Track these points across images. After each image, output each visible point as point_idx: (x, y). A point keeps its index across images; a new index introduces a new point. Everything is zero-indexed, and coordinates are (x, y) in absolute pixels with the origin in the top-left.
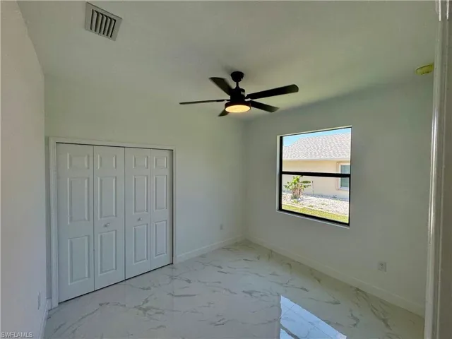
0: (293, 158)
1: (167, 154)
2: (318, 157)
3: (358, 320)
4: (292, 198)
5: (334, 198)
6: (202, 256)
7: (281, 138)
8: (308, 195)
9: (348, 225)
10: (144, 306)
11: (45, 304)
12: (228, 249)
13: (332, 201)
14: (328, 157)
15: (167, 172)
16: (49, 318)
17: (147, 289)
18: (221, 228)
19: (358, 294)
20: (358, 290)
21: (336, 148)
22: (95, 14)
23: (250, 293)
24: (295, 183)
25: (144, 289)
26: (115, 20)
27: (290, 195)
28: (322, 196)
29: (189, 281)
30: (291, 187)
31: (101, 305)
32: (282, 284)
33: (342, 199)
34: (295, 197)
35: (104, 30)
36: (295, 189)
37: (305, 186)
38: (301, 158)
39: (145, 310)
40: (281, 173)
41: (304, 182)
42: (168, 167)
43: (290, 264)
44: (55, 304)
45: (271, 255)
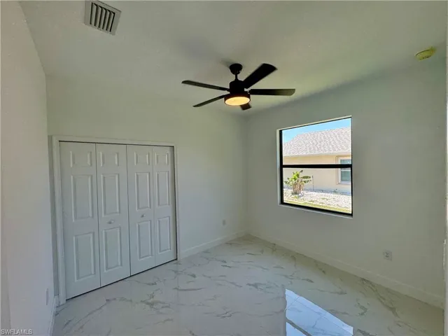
0: (292, 154)
1: (168, 150)
2: (317, 153)
3: (366, 310)
4: (293, 194)
5: (335, 192)
6: (206, 252)
7: (281, 132)
8: (308, 190)
9: (351, 215)
10: (150, 301)
11: (53, 301)
12: (231, 244)
13: (333, 195)
14: (327, 152)
15: (169, 168)
16: (57, 314)
17: (153, 284)
18: (224, 223)
19: (365, 283)
20: (364, 280)
21: (335, 143)
22: (95, 7)
23: (256, 285)
24: (295, 179)
25: (149, 284)
26: (114, 13)
27: (290, 191)
28: (323, 191)
29: (194, 276)
30: (291, 183)
31: (107, 300)
32: (286, 276)
33: (343, 193)
34: (296, 193)
35: (104, 25)
36: (296, 184)
37: (305, 182)
38: (301, 154)
39: (151, 305)
40: (282, 166)
41: (304, 177)
42: (170, 164)
43: (295, 257)
44: (63, 301)
45: (274, 248)
